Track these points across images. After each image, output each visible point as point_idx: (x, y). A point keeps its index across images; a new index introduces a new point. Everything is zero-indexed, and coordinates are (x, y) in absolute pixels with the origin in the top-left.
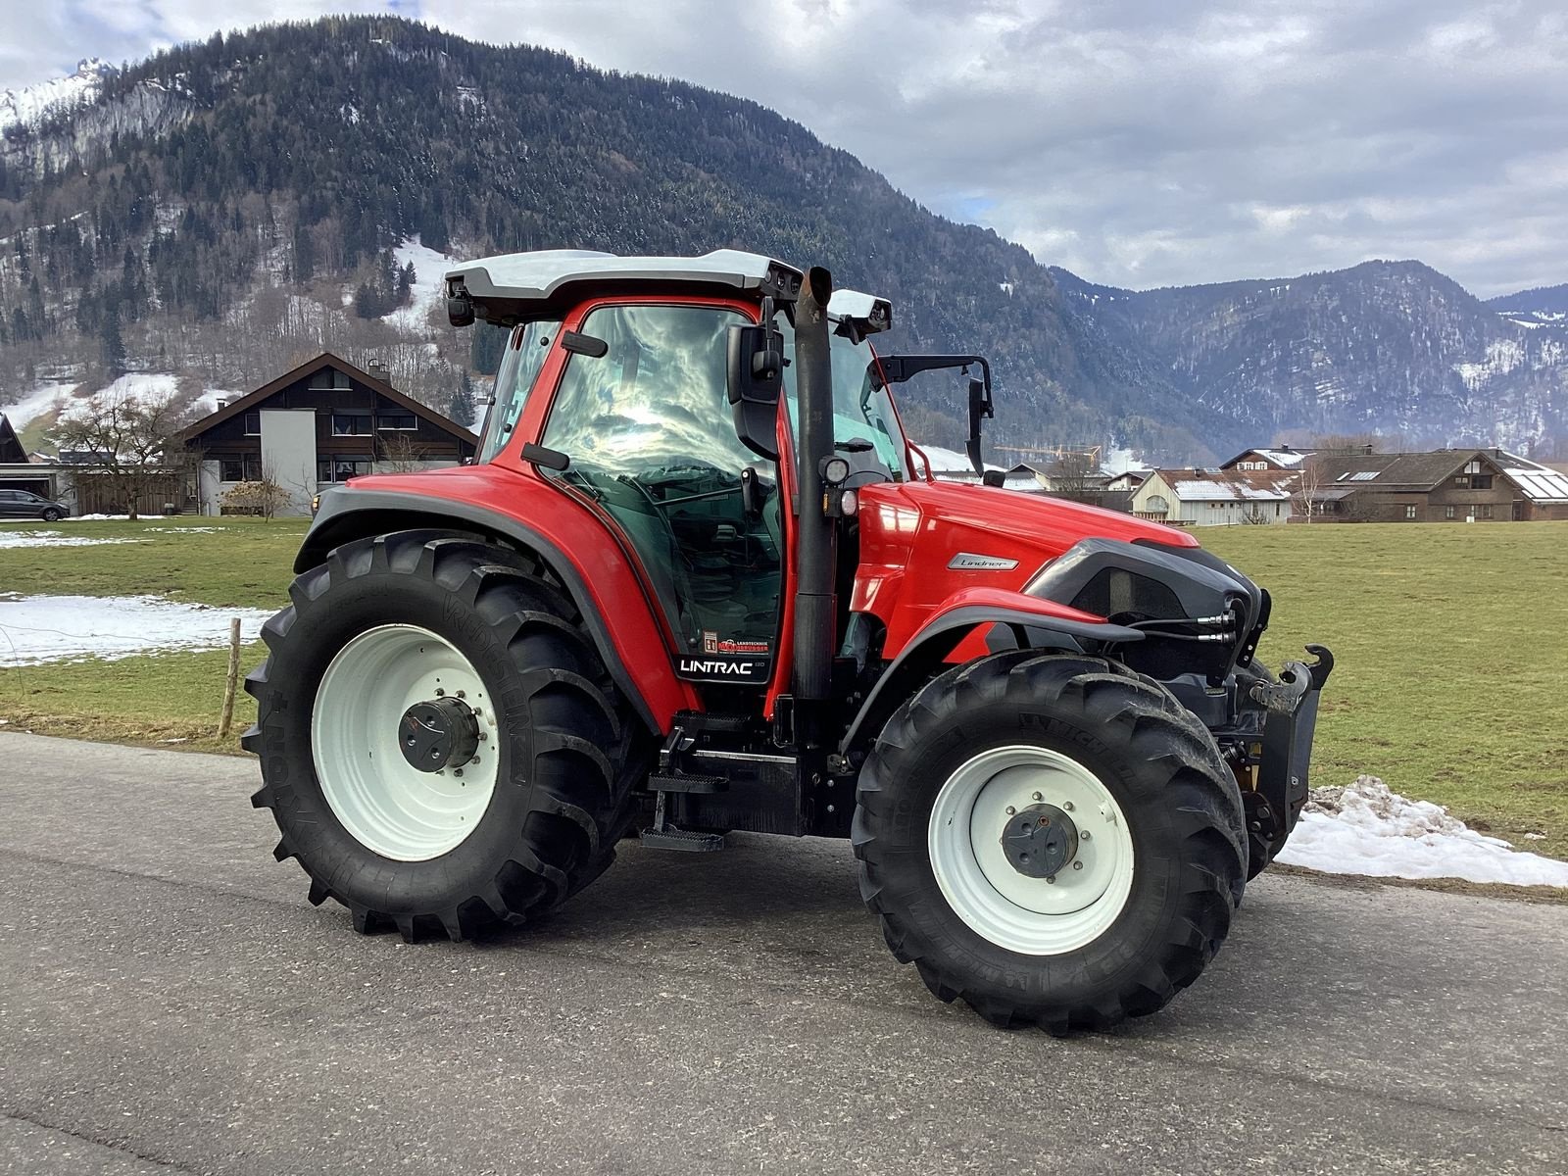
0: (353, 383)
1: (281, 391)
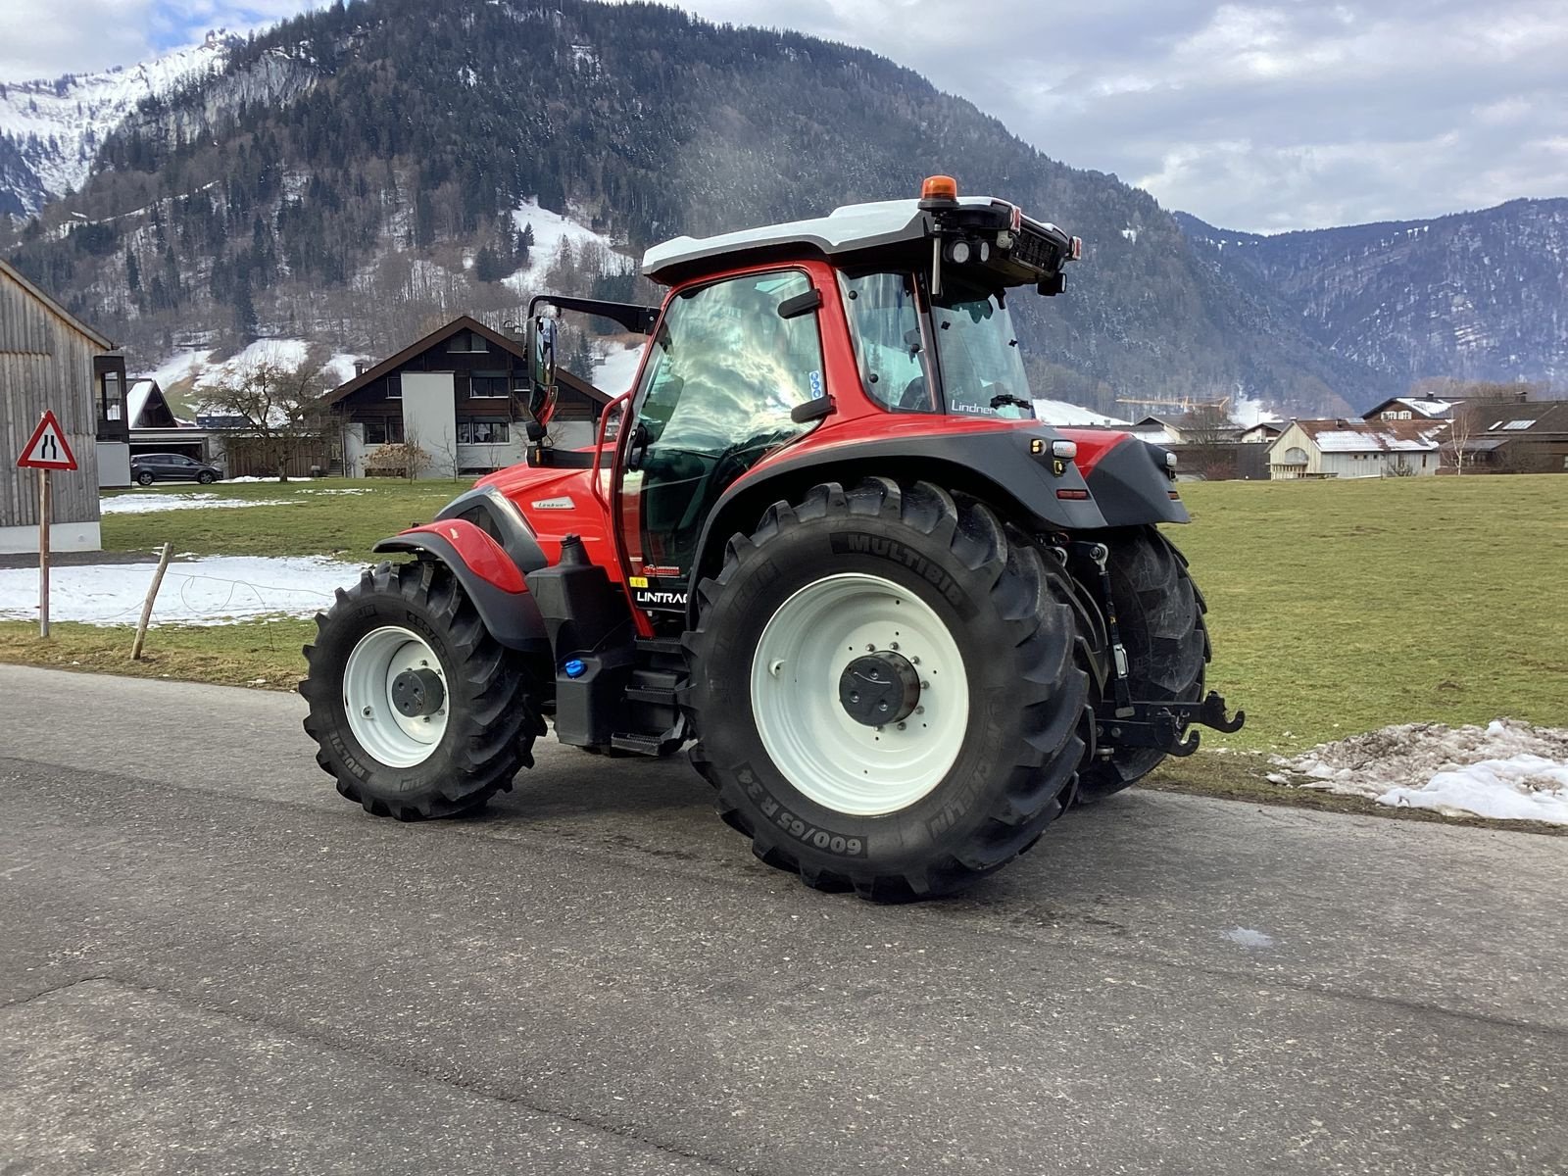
0: (490, 345)
1: (421, 354)
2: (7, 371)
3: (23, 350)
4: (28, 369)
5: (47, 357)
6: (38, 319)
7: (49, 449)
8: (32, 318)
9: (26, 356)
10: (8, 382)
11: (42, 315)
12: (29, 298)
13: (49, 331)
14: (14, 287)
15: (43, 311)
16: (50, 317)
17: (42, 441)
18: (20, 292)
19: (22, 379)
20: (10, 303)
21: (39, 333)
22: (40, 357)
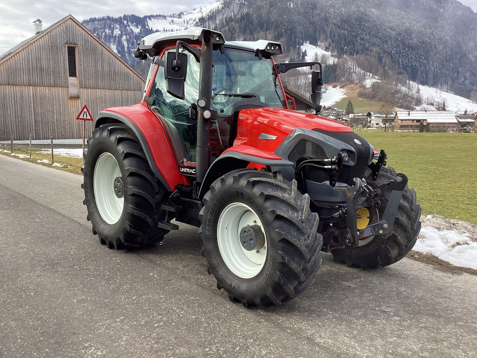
2: (129, 95)
3: (133, 90)
4: (134, 95)
5: (140, 92)
6: (137, 81)
7: (85, 115)
8: (136, 81)
9: (134, 91)
10: (129, 98)
11: (138, 80)
12: (135, 75)
13: (140, 84)
14: (131, 72)
15: (138, 78)
16: (140, 80)
17: (83, 113)
18: (133, 74)
19: (133, 98)
20: (130, 77)
21: (138, 85)
22: (138, 91)
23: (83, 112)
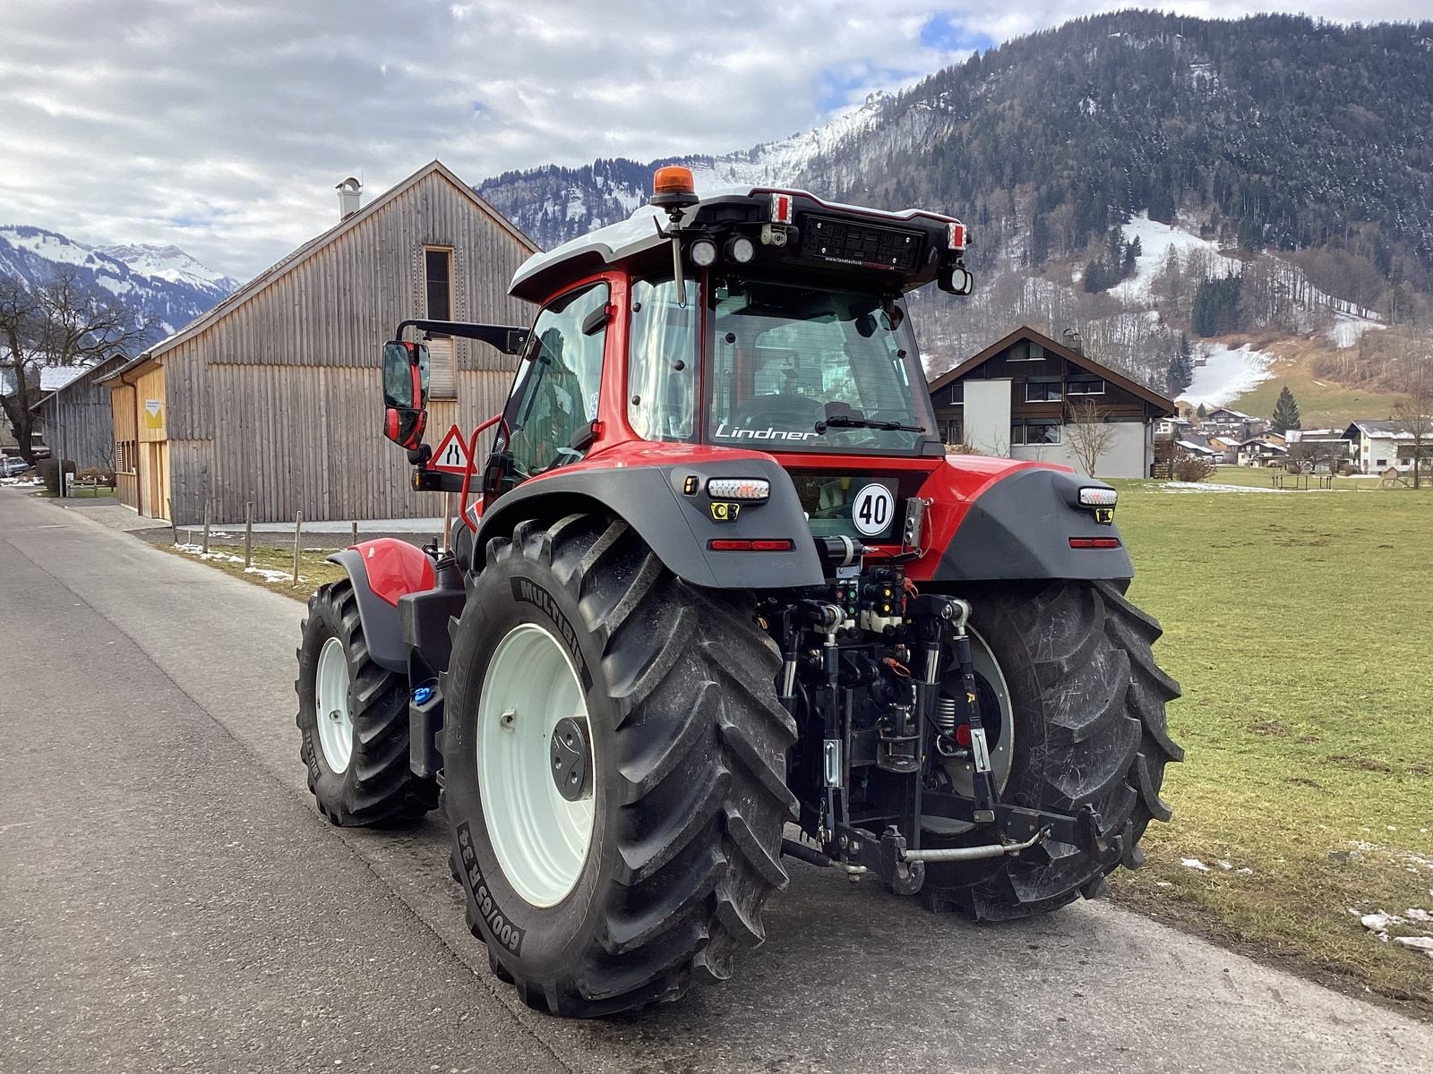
0: (1047, 353)
1: (983, 363)
7: (453, 455)
17: (447, 450)
23: (448, 446)
